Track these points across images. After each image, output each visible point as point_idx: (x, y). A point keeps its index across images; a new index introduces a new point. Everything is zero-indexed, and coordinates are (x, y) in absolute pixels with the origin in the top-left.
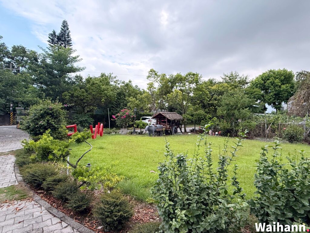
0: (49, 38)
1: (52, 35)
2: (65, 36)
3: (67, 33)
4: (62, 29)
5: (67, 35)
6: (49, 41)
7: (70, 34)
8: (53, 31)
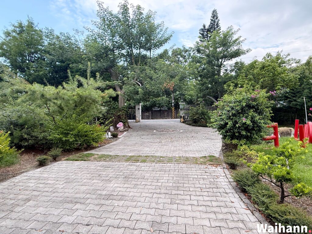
0: (200, 33)
1: (202, 30)
2: (214, 26)
3: (217, 22)
4: (212, 20)
5: (216, 25)
6: (200, 37)
7: (219, 22)
8: (203, 25)
